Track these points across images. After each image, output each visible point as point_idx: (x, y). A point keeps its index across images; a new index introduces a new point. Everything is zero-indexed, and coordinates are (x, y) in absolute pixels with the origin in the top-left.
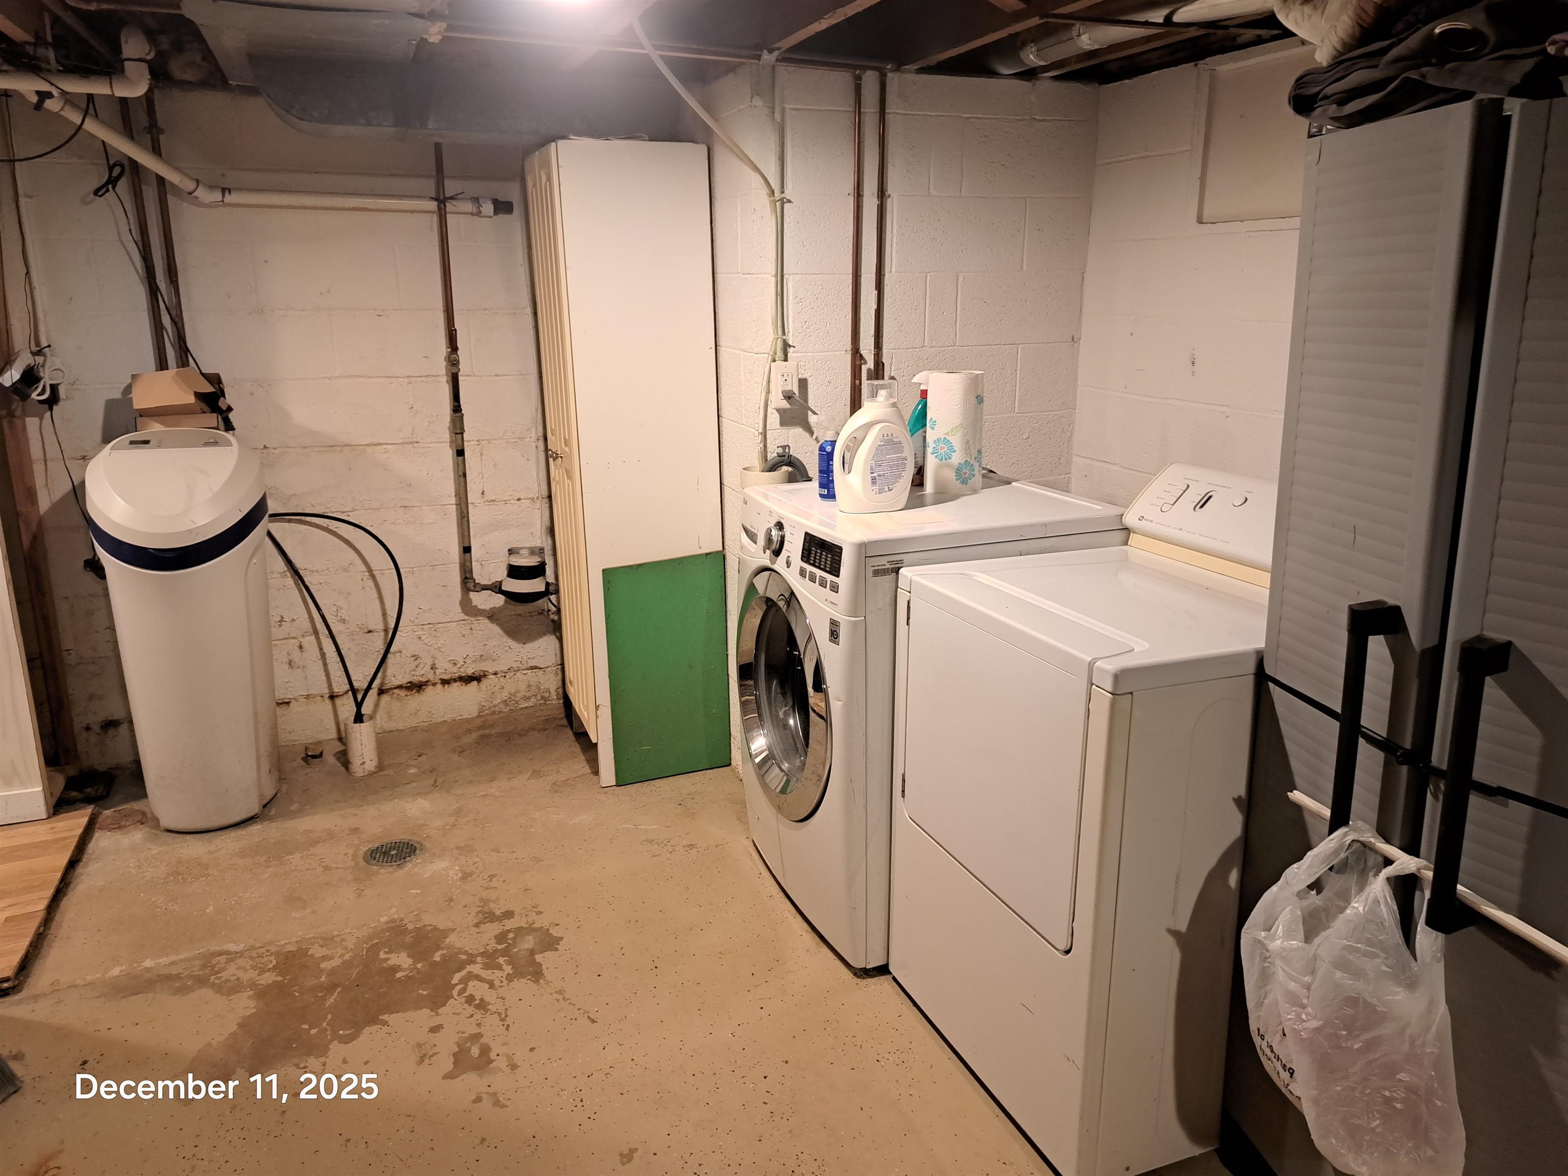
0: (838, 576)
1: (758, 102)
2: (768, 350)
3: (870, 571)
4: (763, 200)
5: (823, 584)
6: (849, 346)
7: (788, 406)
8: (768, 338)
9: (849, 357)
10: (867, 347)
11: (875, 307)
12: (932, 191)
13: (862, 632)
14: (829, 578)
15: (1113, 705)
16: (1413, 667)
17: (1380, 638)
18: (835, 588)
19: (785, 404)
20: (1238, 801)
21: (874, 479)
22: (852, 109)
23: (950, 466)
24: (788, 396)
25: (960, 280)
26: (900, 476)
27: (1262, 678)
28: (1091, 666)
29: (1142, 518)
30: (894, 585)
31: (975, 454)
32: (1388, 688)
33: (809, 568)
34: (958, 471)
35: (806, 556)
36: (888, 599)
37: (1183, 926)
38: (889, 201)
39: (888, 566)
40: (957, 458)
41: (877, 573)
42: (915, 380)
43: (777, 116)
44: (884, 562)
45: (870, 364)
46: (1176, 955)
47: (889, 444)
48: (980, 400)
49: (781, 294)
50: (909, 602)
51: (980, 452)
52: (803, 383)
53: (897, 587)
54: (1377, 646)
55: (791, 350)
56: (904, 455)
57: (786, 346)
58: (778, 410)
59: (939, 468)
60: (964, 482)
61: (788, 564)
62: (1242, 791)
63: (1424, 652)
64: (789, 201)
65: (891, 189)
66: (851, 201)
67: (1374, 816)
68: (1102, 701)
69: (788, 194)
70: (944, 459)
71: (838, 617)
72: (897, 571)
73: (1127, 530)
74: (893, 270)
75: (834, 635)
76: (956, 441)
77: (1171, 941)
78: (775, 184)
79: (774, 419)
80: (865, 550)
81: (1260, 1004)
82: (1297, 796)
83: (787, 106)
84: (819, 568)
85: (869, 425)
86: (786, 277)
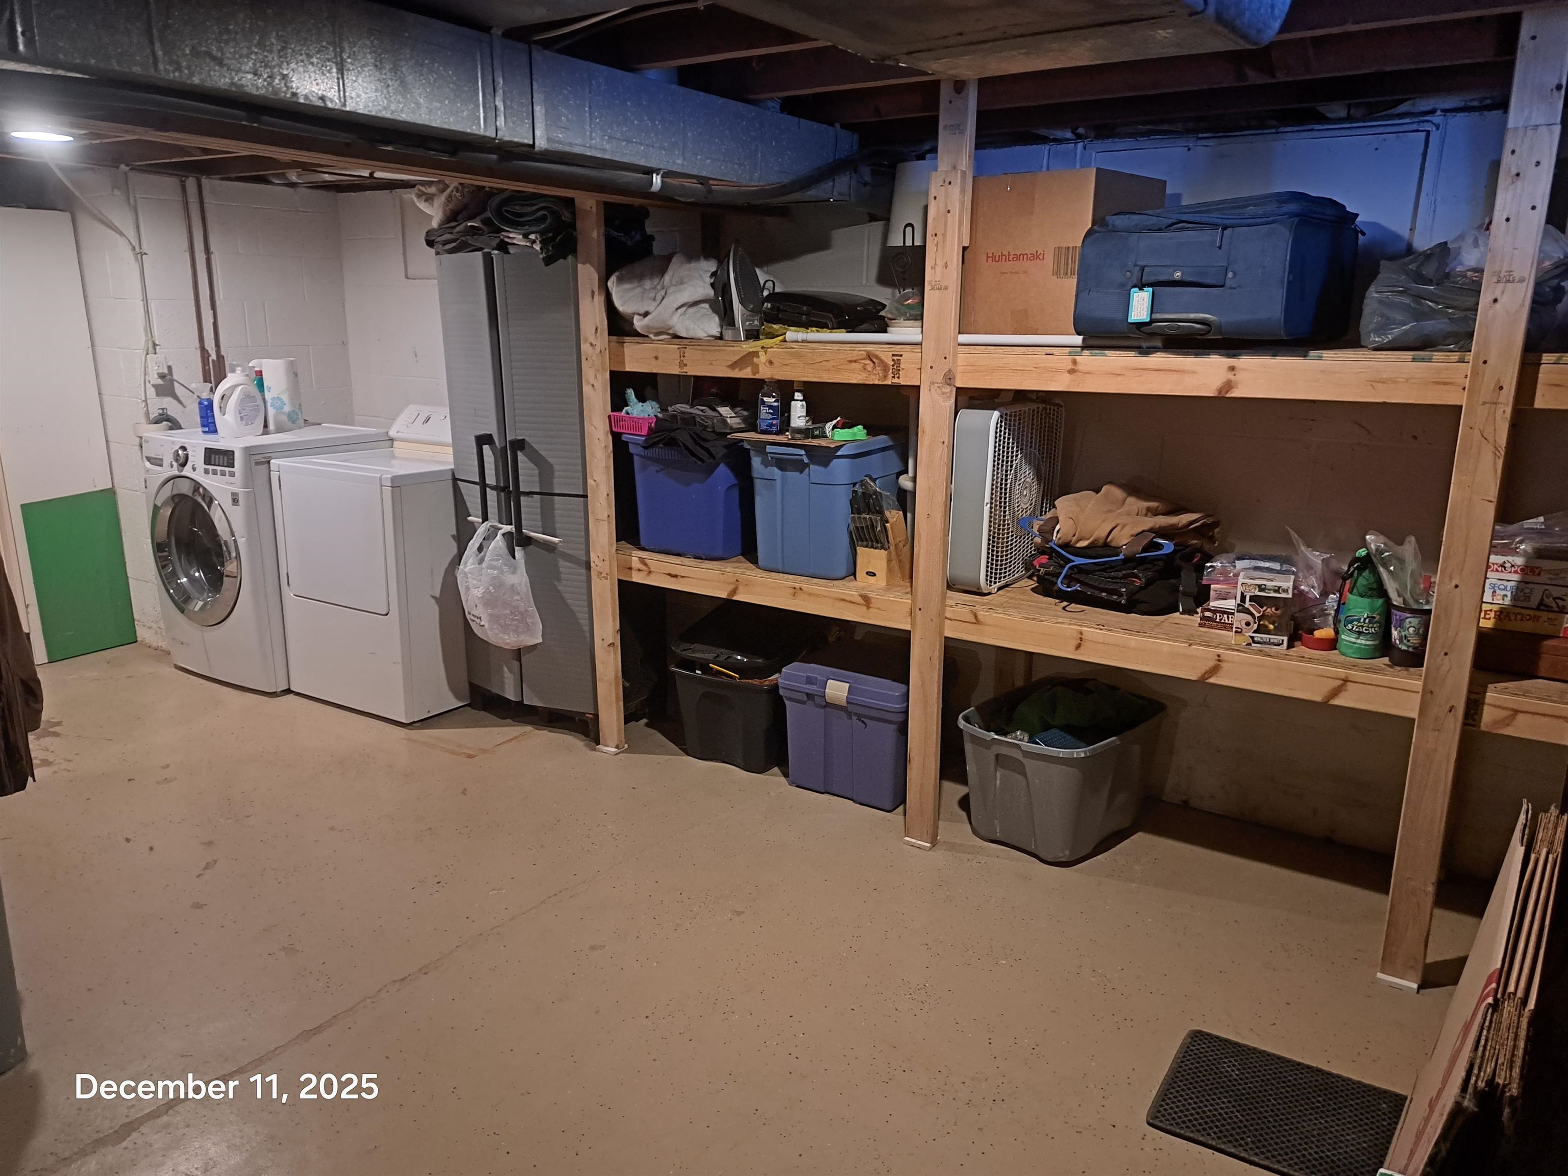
0: (233, 467)
1: (117, 192)
2: (142, 347)
3: (253, 463)
4: (130, 254)
5: (223, 474)
6: (198, 345)
7: (162, 383)
8: (141, 339)
9: (198, 352)
10: (210, 345)
11: (212, 321)
12: (240, 251)
13: (252, 497)
14: (227, 469)
15: (392, 491)
16: (499, 454)
17: (487, 446)
18: (232, 475)
19: (160, 382)
20: (453, 536)
21: (241, 417)
22: (180, 199)
23: (284, 413)
24: (162, 376)
25: (266, 305)
26: (257, 416)
27: (455, 480)
28: (380, 479)
29: (398, 432)
30: (268, 471)
31: (298, 406)
32: (493, 466)
33: (211, 468)
34: (289, 415)
35: (207, 461)
36: (266, 478)
37: (438, 594)
38: (212, 256)
39: (263, 460)
40: (287, 409)
41: (257, 464)
42: (250, 365)
43: (132, 201)
44: (260, 458)
45: (213, 357)
46: (436, 608)
47: (246, 398)
48: (296, 375)
49: (147, 312)
50: (279, 477)
51: (300, 405)
52: (170, 368)
53: (270, 471)
54: (486, 449)
55: (158, 348)
56: (257, 404)
57: (155, 345)
58: (153, 386)
59: (276, 415)
60: (294, 422)
61: (194, 469)
62: (454, 532)
63: (501, 448)
64: (145, 254)
65: (213, 248)
66: (187, 255)
67: (497, 517)
68: (388, 491)
69: (145, 248)
70: (279, 409)
71: (236, 490)
72: (269, 462)
73: (392, 440)
74: (221, 298)
75: (235, 501)
76: (285, 398)
77: (433, 601)
78: (135, 243)
79: (151, 391)
80: (249, 451)
81: (467, 600)
82: (470, 518)
83: (137, 196)
84: (219, 465)
85: (234, 387)
86: (149, 301)
